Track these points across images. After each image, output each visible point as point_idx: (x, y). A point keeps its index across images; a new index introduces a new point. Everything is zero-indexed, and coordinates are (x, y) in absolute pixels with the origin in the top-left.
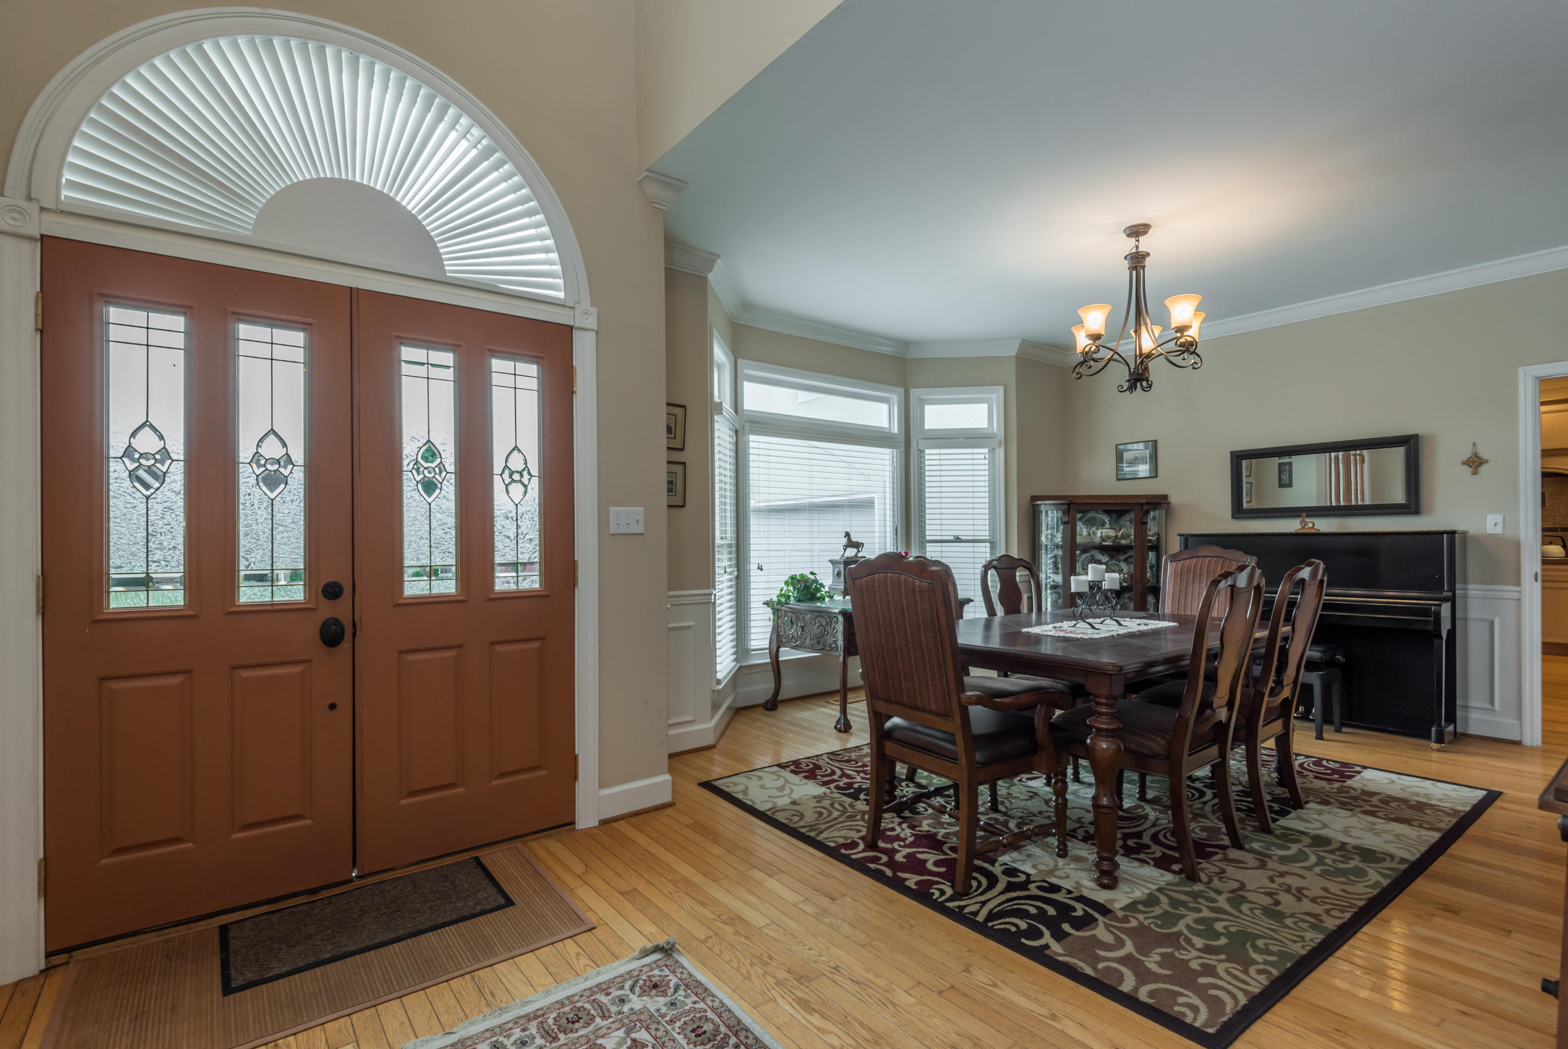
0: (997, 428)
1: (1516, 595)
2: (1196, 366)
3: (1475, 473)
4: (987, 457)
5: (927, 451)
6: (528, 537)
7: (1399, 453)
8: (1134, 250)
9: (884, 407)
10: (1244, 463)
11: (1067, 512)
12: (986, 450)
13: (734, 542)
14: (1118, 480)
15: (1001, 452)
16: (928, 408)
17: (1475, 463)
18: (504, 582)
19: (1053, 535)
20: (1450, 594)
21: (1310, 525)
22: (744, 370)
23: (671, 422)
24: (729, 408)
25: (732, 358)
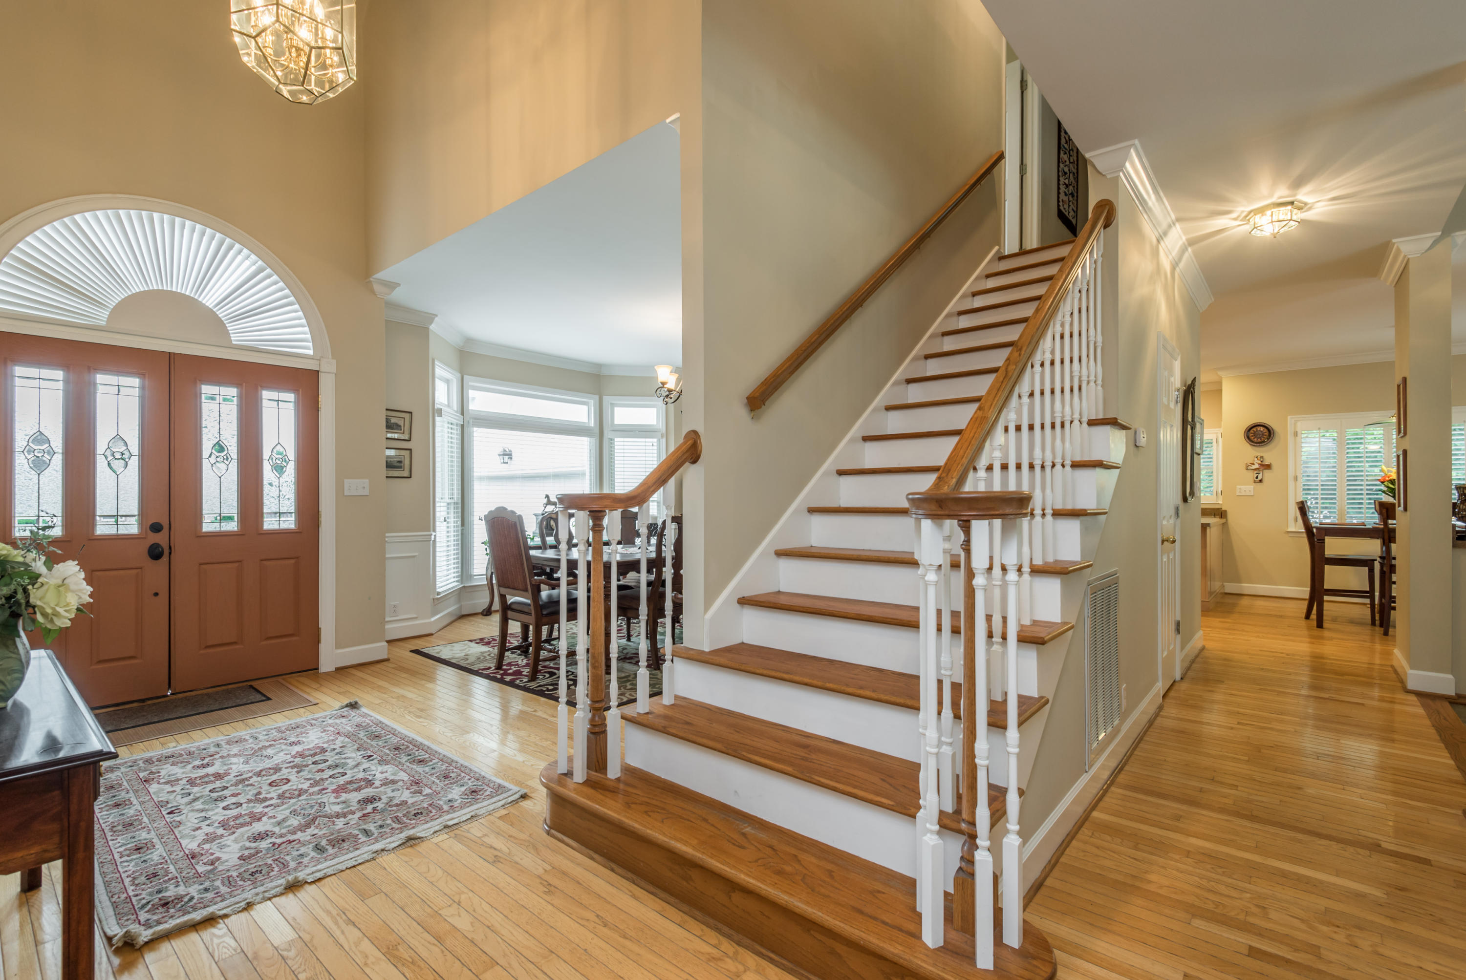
0: (662, 426)
4: (655, 444)
5: (616, 439)
6: (287, 497)
9: (585, 408)
12: (655, 440)
13: (460, 501)
15: (663, 442)
16: (617, 409)
18: (270, 524)
22: (470, 383)
23: (401, 423)
24: (456, 409)
25: (459, 375)
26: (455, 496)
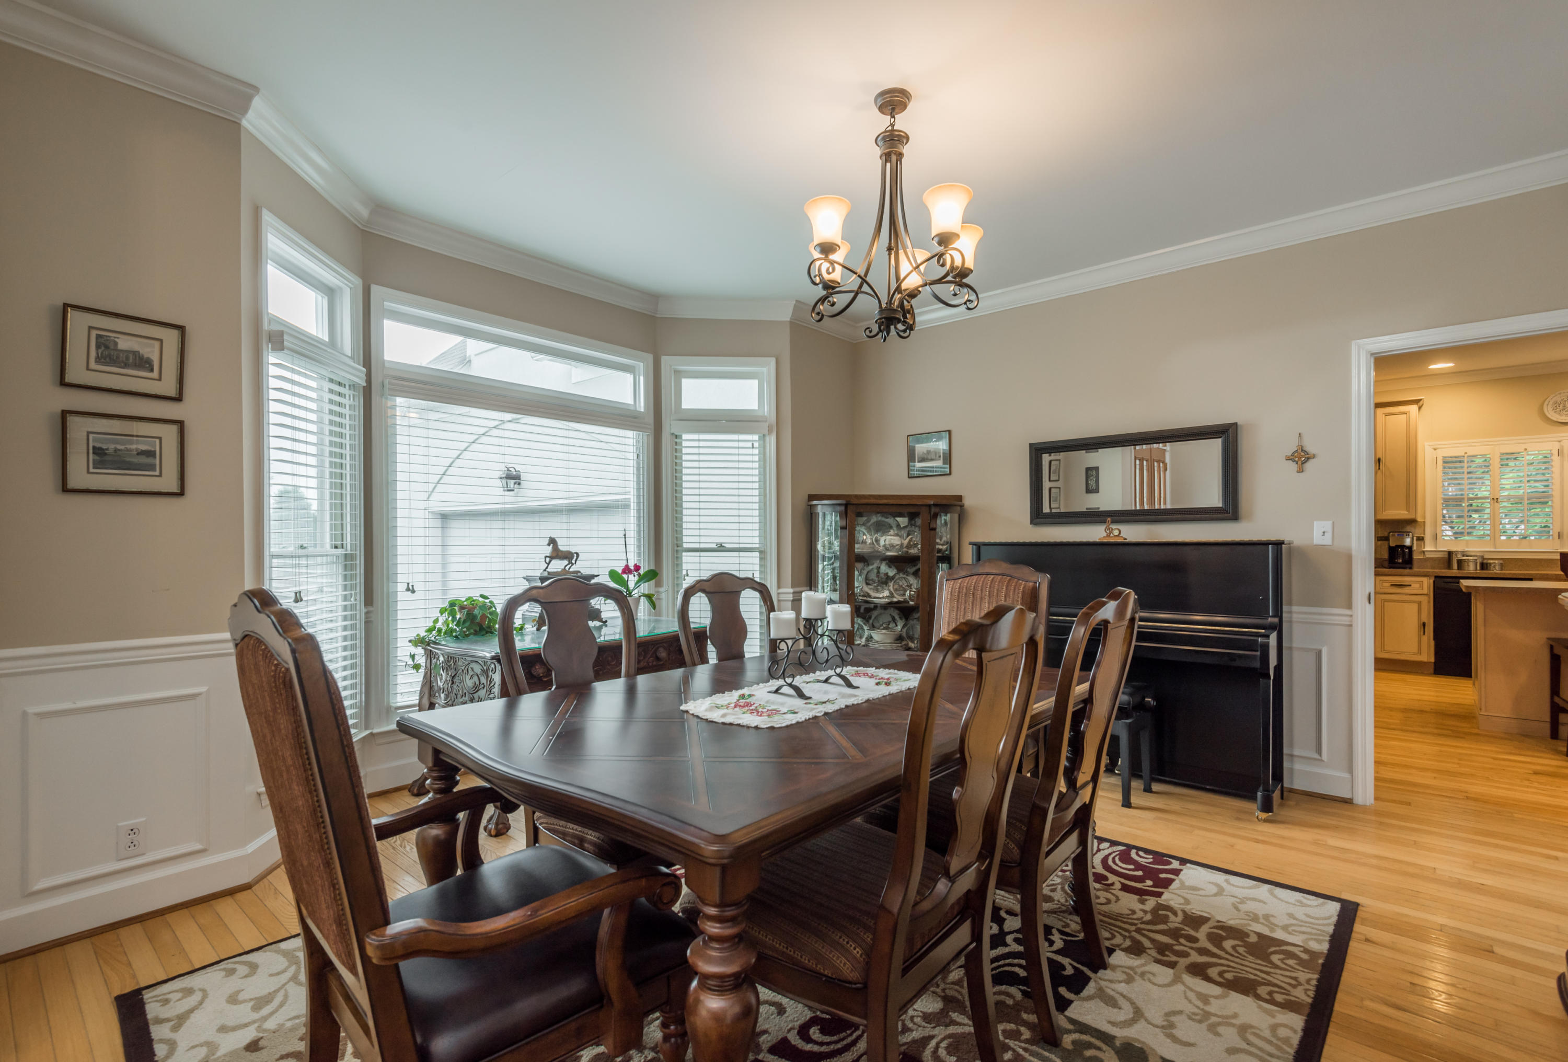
0: (768, 410)
1: (1345, 620)
2: (971, 306)
3: (1301, 470)
4: (756, 445)
5: (685, 436)
7: (1215, 446)
8: (890, 128)
9: (629, 377)
10: (1046, 458)
11: (845, 514)
12: (756, 437)
13: (358, 552)
14: (909, 477)
15: (772, 440)
16: (685, 382)
17: (1301, 458)
19: (830, 543)
20: (1276, 620)
21: (1116, 532)
22: (387, 304)
23: (151, 351)
24: (349, 353)
25: (358, 282)
26: (348, 540)
